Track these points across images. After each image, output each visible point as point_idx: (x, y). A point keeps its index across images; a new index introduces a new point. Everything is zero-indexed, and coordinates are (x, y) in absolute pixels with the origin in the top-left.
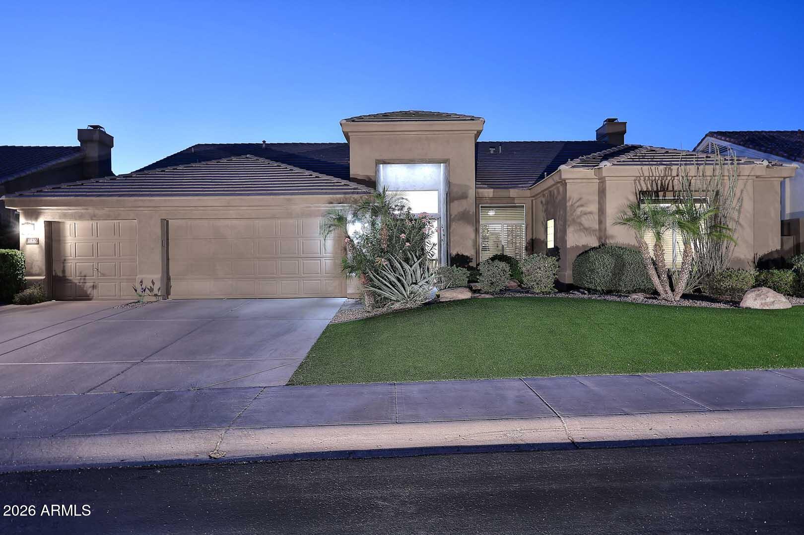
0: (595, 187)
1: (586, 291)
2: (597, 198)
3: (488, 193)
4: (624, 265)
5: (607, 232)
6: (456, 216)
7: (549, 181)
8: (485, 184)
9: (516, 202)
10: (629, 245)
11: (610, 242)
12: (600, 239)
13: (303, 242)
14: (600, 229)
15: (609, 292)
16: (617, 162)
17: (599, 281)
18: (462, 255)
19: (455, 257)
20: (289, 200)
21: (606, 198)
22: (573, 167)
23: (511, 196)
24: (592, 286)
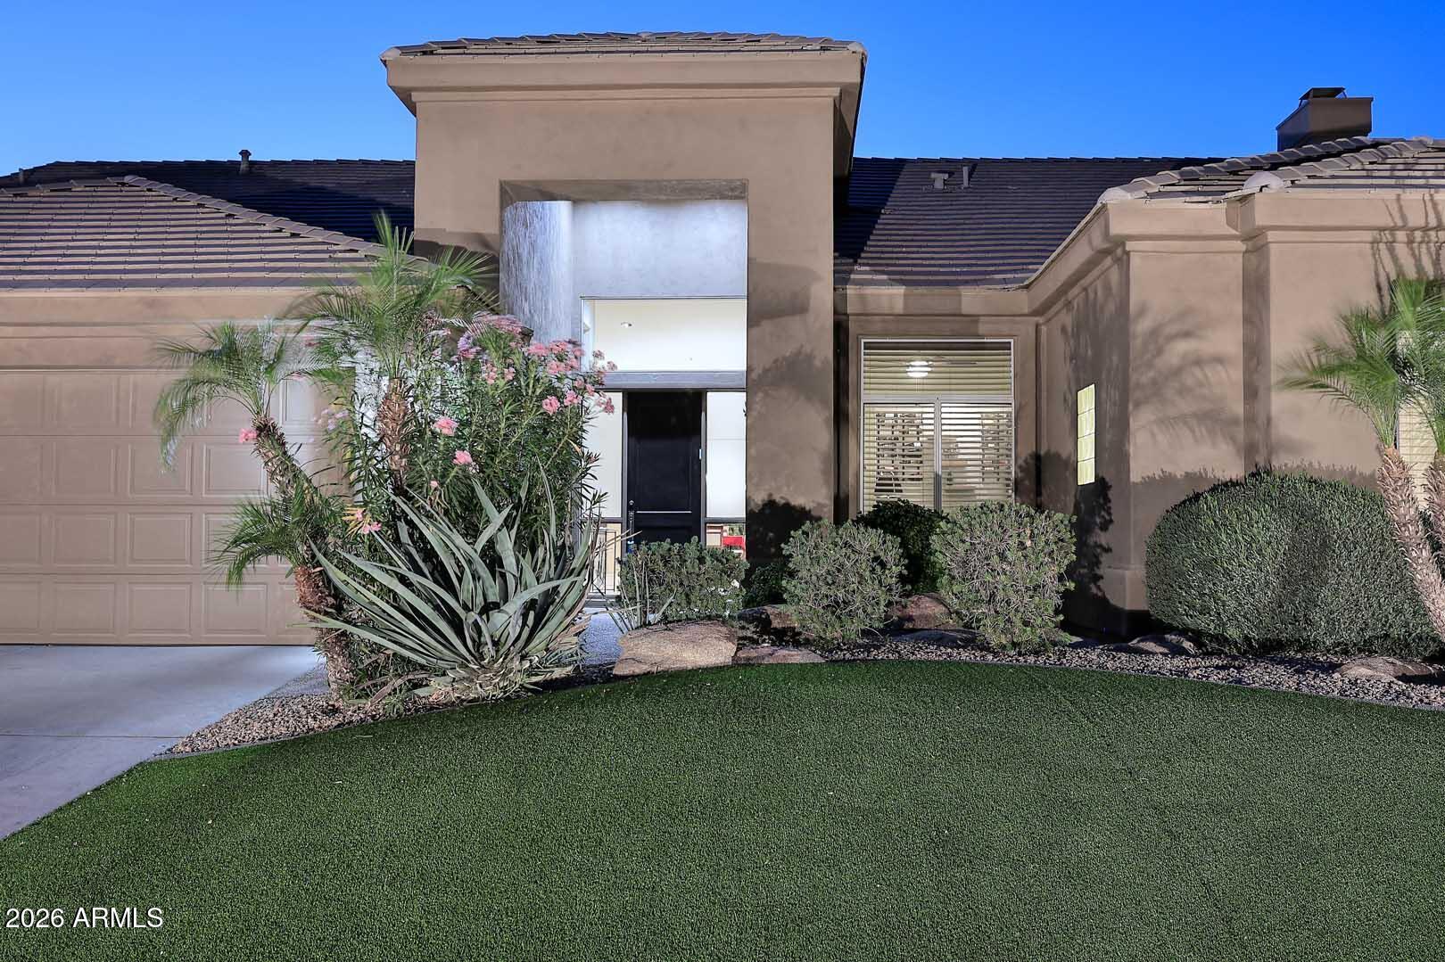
0: (1232, 263)
1: (1189, 640)
2: (1238, 308)
3: (889, 296)
4: (1324, 544)
5: (1273, 431)
6: (766, 371)
7: (1076, 253)
8: (883, 273)
9: (982, 329)
10: (1352, 474)
11: (1283, 462)
12: (1249, 450)
13: (209, 451)
14: (1250, 419)
15: (1268, 650)
16: (1309, 177)
17: (1232, 604)
18: (787, 505)
19: (763, 509)
20: (151, 304)
21: (1268, 308)
22: (1151, 196)
23: (965, 310)
24: (1205, 623)
